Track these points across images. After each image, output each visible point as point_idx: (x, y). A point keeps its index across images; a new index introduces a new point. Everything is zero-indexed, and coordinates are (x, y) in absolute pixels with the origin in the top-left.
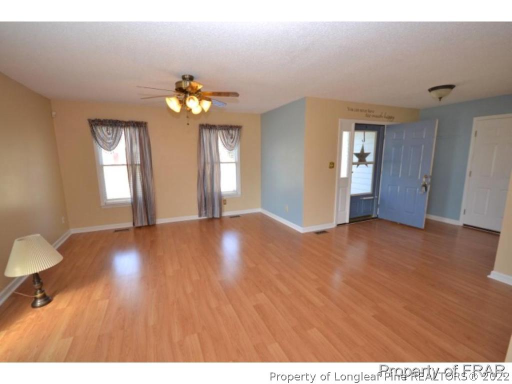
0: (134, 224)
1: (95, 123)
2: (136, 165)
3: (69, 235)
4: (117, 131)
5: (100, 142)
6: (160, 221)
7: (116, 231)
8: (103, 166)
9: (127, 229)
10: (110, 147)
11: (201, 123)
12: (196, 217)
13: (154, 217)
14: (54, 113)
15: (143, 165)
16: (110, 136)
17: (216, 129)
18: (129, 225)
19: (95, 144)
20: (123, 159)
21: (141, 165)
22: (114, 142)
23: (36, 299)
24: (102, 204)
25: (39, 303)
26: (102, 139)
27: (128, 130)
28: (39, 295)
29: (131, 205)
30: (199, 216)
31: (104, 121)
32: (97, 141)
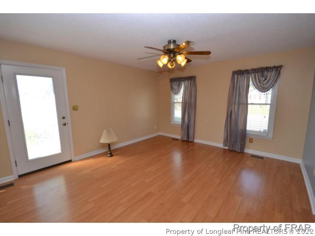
0: (181, 138)
1: (172, 81)
2: (186, 103)
3: (158, 135)
4: (180, 83)
5: (173, 91)
6: (196, 141)
7: (174, 139)
8: (173, 103)
9: (177, 140)
10: (177, 93)
11: (234, 70)
12: (221, 145)
13: (193, 137)
16: (177, 87)
17: (249, 73)
19: (172, 92)
22: (178, 90)
23: (107, 154)
24: (171, 123)
26: (174, 89)
27: (185, 82)
28: (109, 153)
30: (223, 146)
31: (175, 78)
32: (172, 91)
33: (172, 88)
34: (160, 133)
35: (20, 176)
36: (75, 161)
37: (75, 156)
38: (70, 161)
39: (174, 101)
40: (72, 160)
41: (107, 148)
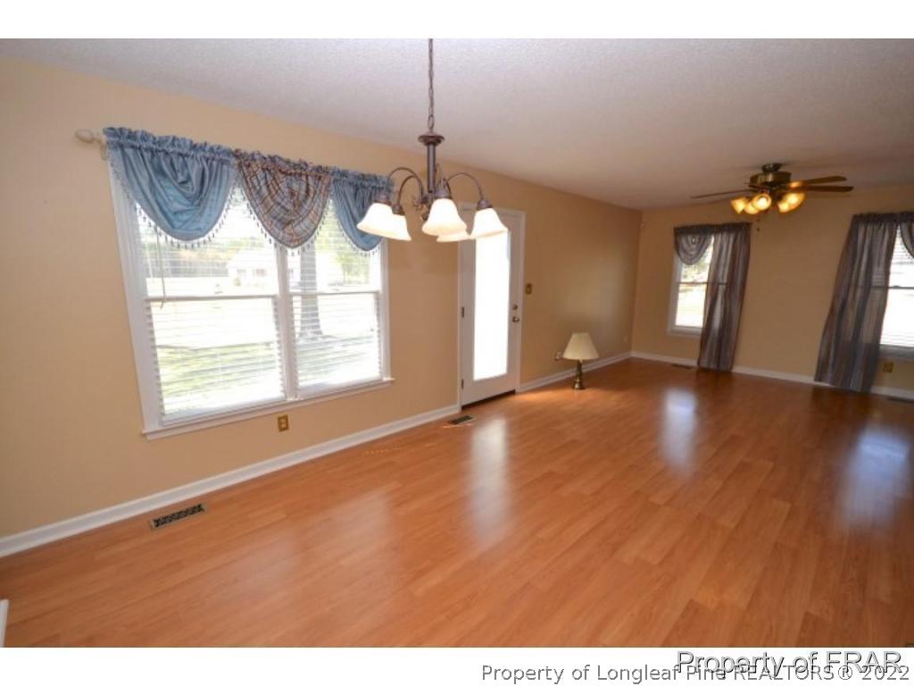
0: (699, 363)
1: (681, 231)
2: (719, 284)
3: (627, 357)
4: (705, 239)
5: (682, 254)
6: (738, 369)
8: (680, 283)
9: (688, 368)
10: (693, 260)
11: (858, 213)
13: (732, 361)
14: (642, 225)
15: (731, 284)
16: (694, 246)
17: (893, 221)
18: (693, 363)
19: (676, 258)
20: (704, 276)
21: (726, 284)
22: (697, 254)
23: (575, 383)
24: (669, 330)
25: (577, 386)
26: (685, 251)
27: (720, 236)
28: (578, 380)
29: (699, 338)
30: (815, 380)
31: (692, 227)
32: (679, 254)
33: (677, 246)
34: (634, 354)
35: (465, 408)
36: (521, 393)
37: (522, 382)
38: (512, 393)
39: (680, 279)
40: (517, 391)
41: (575, 369)
